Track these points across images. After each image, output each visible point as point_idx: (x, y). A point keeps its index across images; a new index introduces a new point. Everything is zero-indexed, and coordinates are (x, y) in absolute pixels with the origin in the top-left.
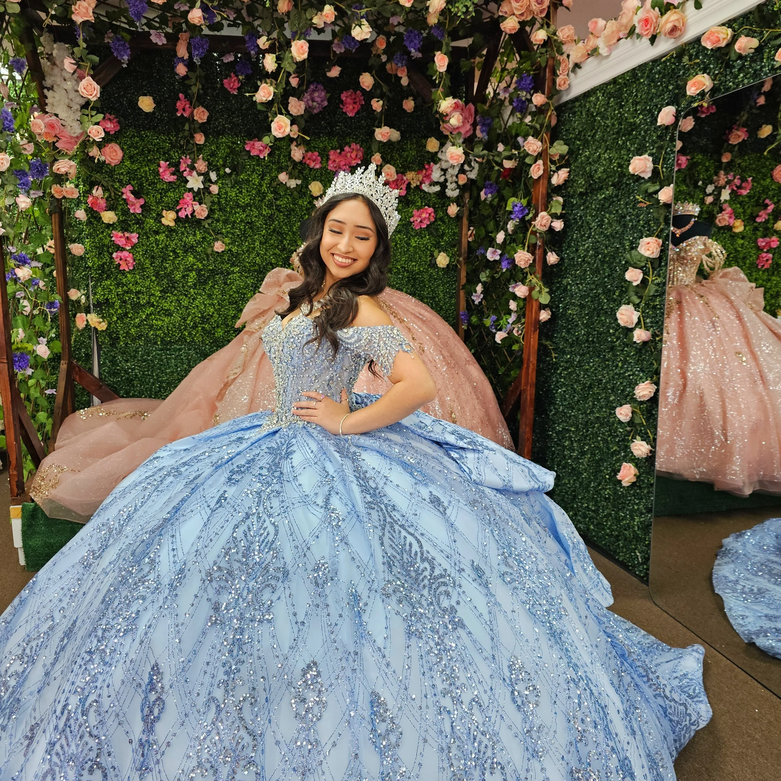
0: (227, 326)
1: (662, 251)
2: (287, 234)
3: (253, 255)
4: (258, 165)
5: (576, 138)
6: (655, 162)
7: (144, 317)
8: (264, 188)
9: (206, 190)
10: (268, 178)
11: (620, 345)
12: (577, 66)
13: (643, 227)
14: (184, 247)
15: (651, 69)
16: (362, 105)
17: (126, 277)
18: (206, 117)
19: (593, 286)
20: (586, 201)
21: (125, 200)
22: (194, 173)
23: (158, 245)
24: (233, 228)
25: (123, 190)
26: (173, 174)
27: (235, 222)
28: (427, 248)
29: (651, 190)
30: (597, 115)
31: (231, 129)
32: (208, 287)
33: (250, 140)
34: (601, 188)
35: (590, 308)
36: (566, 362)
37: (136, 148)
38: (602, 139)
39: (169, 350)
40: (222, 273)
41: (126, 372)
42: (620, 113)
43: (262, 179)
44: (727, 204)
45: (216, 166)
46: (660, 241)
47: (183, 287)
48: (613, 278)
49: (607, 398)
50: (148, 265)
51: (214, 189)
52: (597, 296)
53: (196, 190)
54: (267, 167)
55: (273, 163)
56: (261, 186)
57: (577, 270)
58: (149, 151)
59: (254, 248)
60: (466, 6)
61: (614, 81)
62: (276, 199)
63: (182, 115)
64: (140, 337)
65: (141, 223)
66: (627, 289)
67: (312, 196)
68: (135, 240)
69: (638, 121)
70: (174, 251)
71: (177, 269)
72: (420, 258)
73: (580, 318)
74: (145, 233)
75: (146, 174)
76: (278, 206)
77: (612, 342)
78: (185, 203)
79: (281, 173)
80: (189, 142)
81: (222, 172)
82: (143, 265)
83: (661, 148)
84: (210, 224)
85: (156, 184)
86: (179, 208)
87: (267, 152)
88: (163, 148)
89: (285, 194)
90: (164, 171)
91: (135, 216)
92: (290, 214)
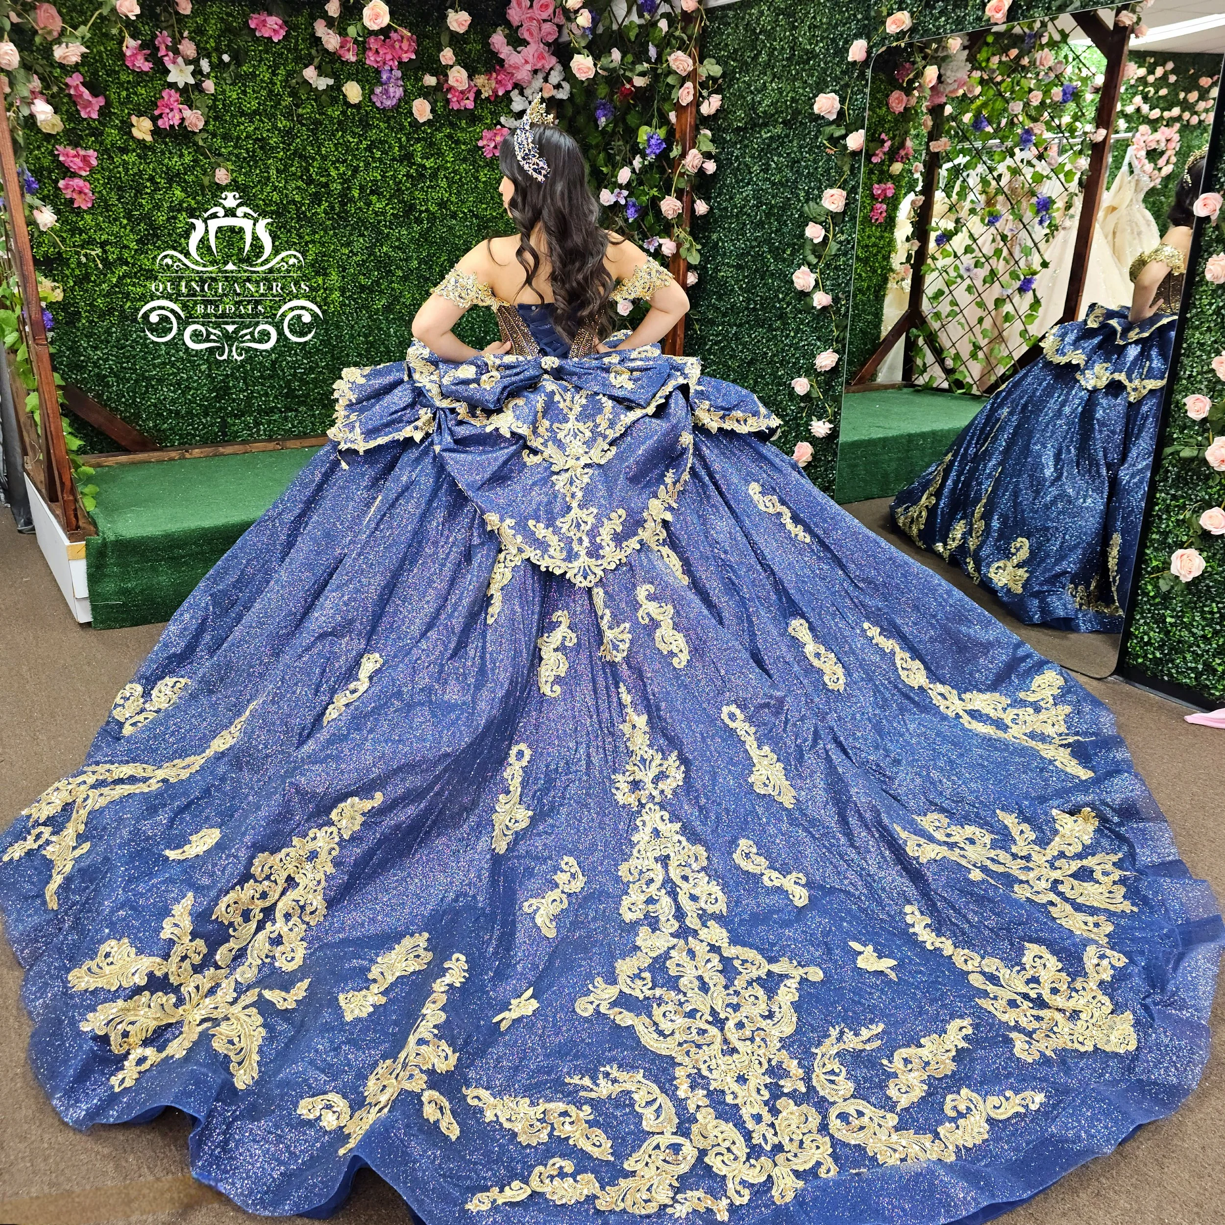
1: (846, 205)
2: (314, 159)
3: (268, 189)
4: (267, 52)
5: (728, 57)
6: (842, 101)
7: (114, 280)
8: (278, 88)
9: (198, 87)
10: (282, 71)
11: (791, 312)
13: (822, 175)
14: (167, 173)
17: (83, 218)
19: (754, 243)
20: (744, 137)
21: (70, 96)
22: (180, 60)
23: (127, 170)
24: (235, 147)
25: (68, 80)
26: (146, 60)
27: (238, 138)
29: (837, 134)
30: (760, 33)
33: (257, 12)
34: (765, 125)
35: (749, 269)
38: (768, 65)
41: (96, 364)
42: (792, 35)
43: (274, 74)
45: (206, 49)
46: (844, 193)
48: (782, 234)
49: (774, 374)
50: (114, 200)
51: (209, 86)
52: (759, 256)
53: (181, 85)
54: (280, 55)
55: (289, 50)
56: (275, 84)
57: (731, 223)
59: (268, 178)
62: (298, 106)
64: (110, 311)
65: (97, 133)
66: (802, 246)
67: (347, 103)
68: (94, 162)
69: (817, 49)
70: (151, 179)
71: (158, 207)
72: (492, 198)
73: (737, 281)
74: (106, 151)
75: (101, 57)
76: (299, 116)
77: (781, 308)
78: (167, 106)
79: (306, 66)
80: (165, 10)
81: (215, 60)
82: (106, 201)
83: (847, 85)
84: (205, 140)
85: (118, 73)
86: (156, 113)
87: (283, 33)
89: (308, 98)
90: (134, 55)
91: (88, 124)
92: (317, 129)
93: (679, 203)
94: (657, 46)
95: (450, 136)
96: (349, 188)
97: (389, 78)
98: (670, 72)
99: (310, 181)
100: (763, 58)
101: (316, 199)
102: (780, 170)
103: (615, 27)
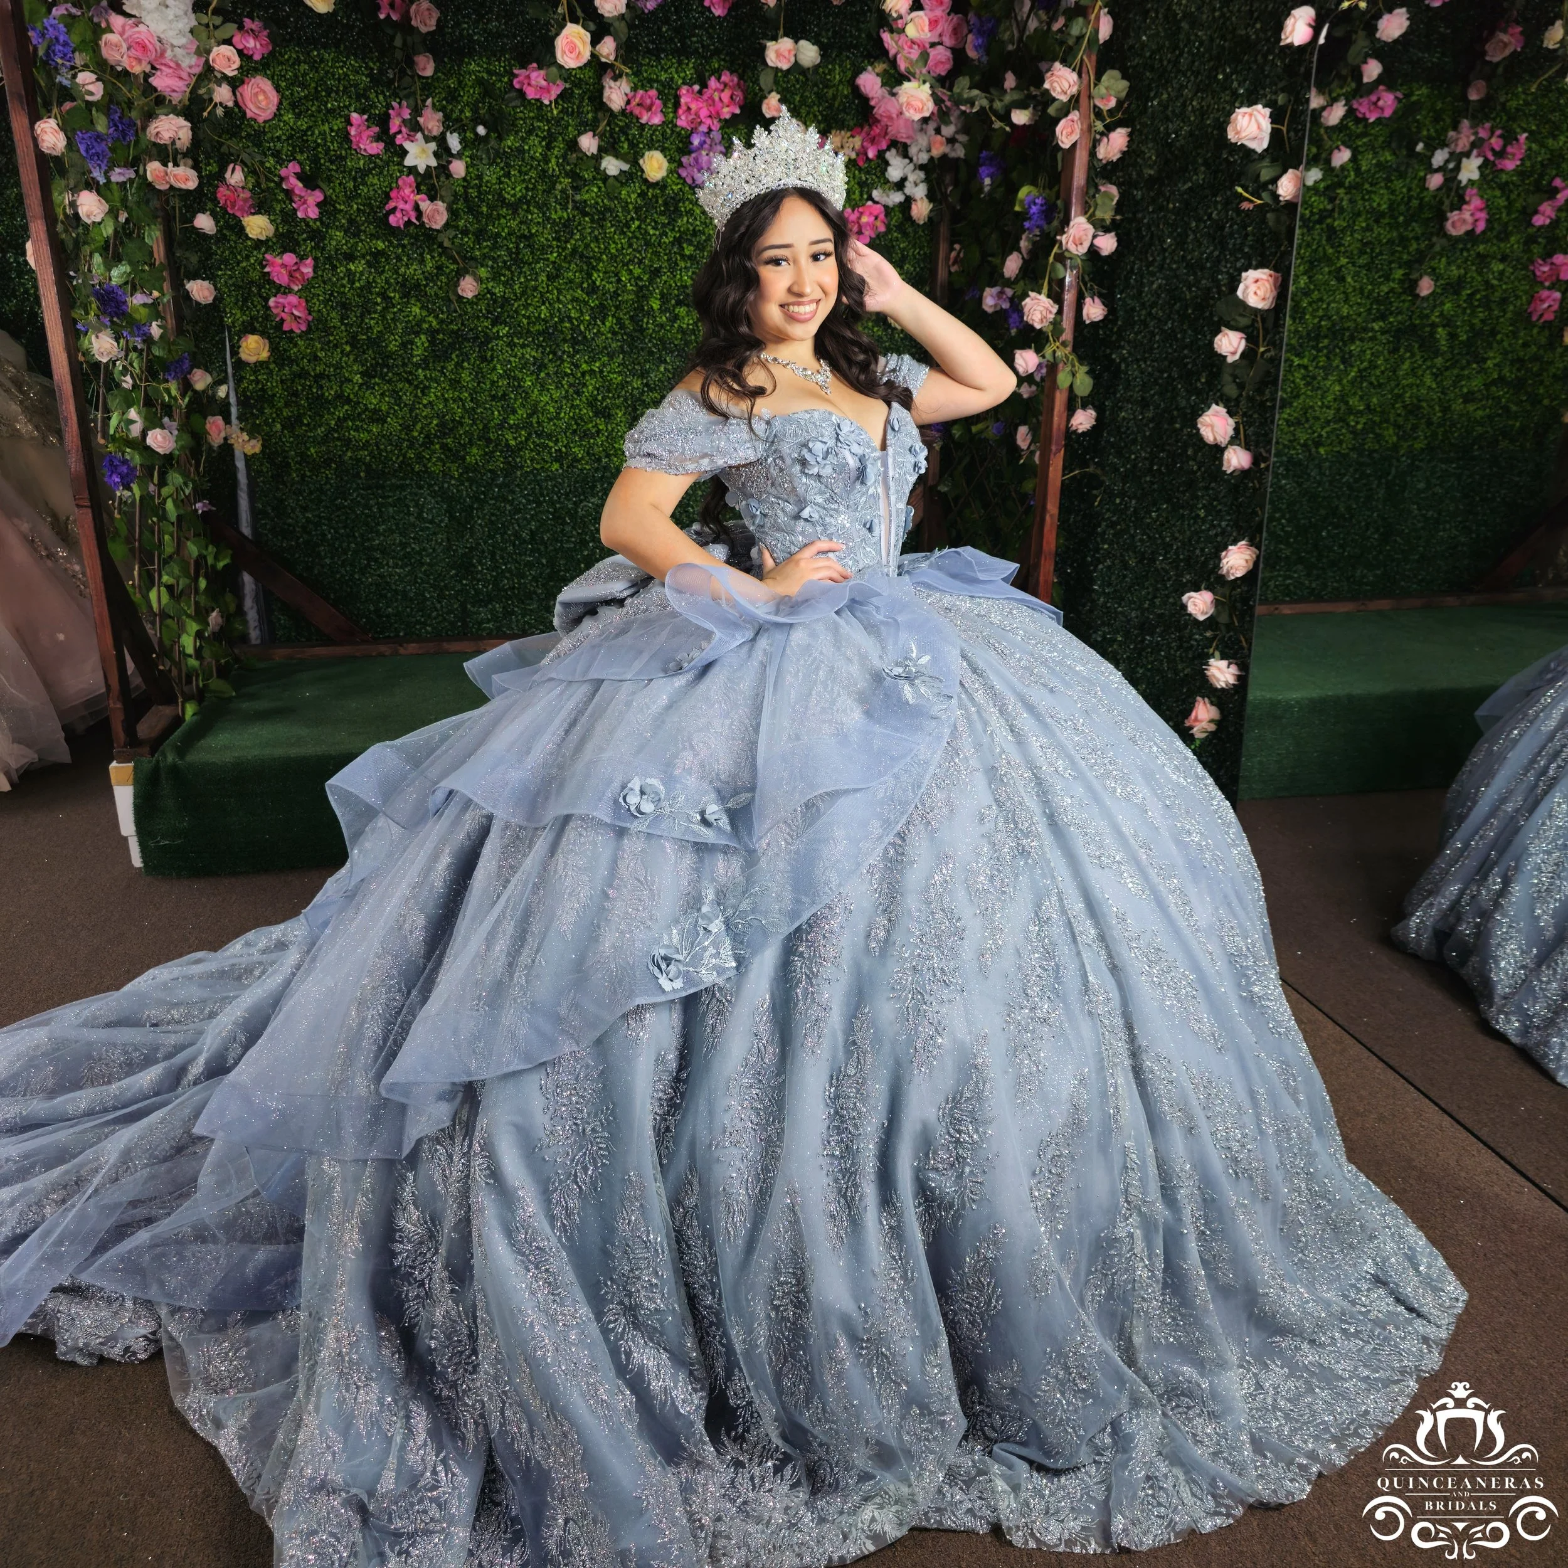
0: (489, 441)
1: (1276, 296)
2: (600, 260)
3: (535, 302)
4: (539, 118)
5: (1144, 66)
6: (1279, 117)
7: (333, 423)
8: (553, 166)
9: (443, 169)
10: (559, 144)
11: (1203, 478)
14: (403, 285)
17: (296, 345)
18: (433, 22)
19: (1164, 365)
20: (1158, 194)
21: (285, 191)
22: (419, 135)
23: (352, 282)
24: (494, 247)
25: (283, 172)
26: (378, 138)
29: (1265, 177)
31: (485, 45)
32: (450, 366)
33: (523, 66)
34: (1183, 169)
35: (1156, 407)
36: (1114, 512)
37: (303, 85)
39: (383, 487)
40: (476, 338)
41: (305, 529)
42: (1223, 15)
43: (549, 147)
44: (1475, 191)
45: (458, 120)
47: (404, 365)
50: (335, 321)
51: (458, 168)
52: (1170, 383)
53: (422, 169)
54: (558, 121)
56: (547, 161)
57: (1137, 333)
58: (329, 91)
59: (536, 288)
62: (576, 189)
63: (388, 16)
64: (327, 463)
65: (317, 236)
67: (646, 181)
68: (310, 273)
70: (384, 295)
71: (391, 329)
74: (328, 259)
75: (325, 140)
78: (401, 198)
79: (585, 133)
81: (468, 133)
82: (325, 323)
83: (1289, 90)
84: (452, 240)
85: (344, 158)
86: (388, 207)
87: (557, 91)
88: (356, 86)
89: (594, 178)
90: (360, 134)
91: (307, 225)
92: (604, 219)
93: (1053, 304)
96: (646, 298)
97: (702, 143)
98: (1049, 98)
99: (593, 290)
101: (601, 312)
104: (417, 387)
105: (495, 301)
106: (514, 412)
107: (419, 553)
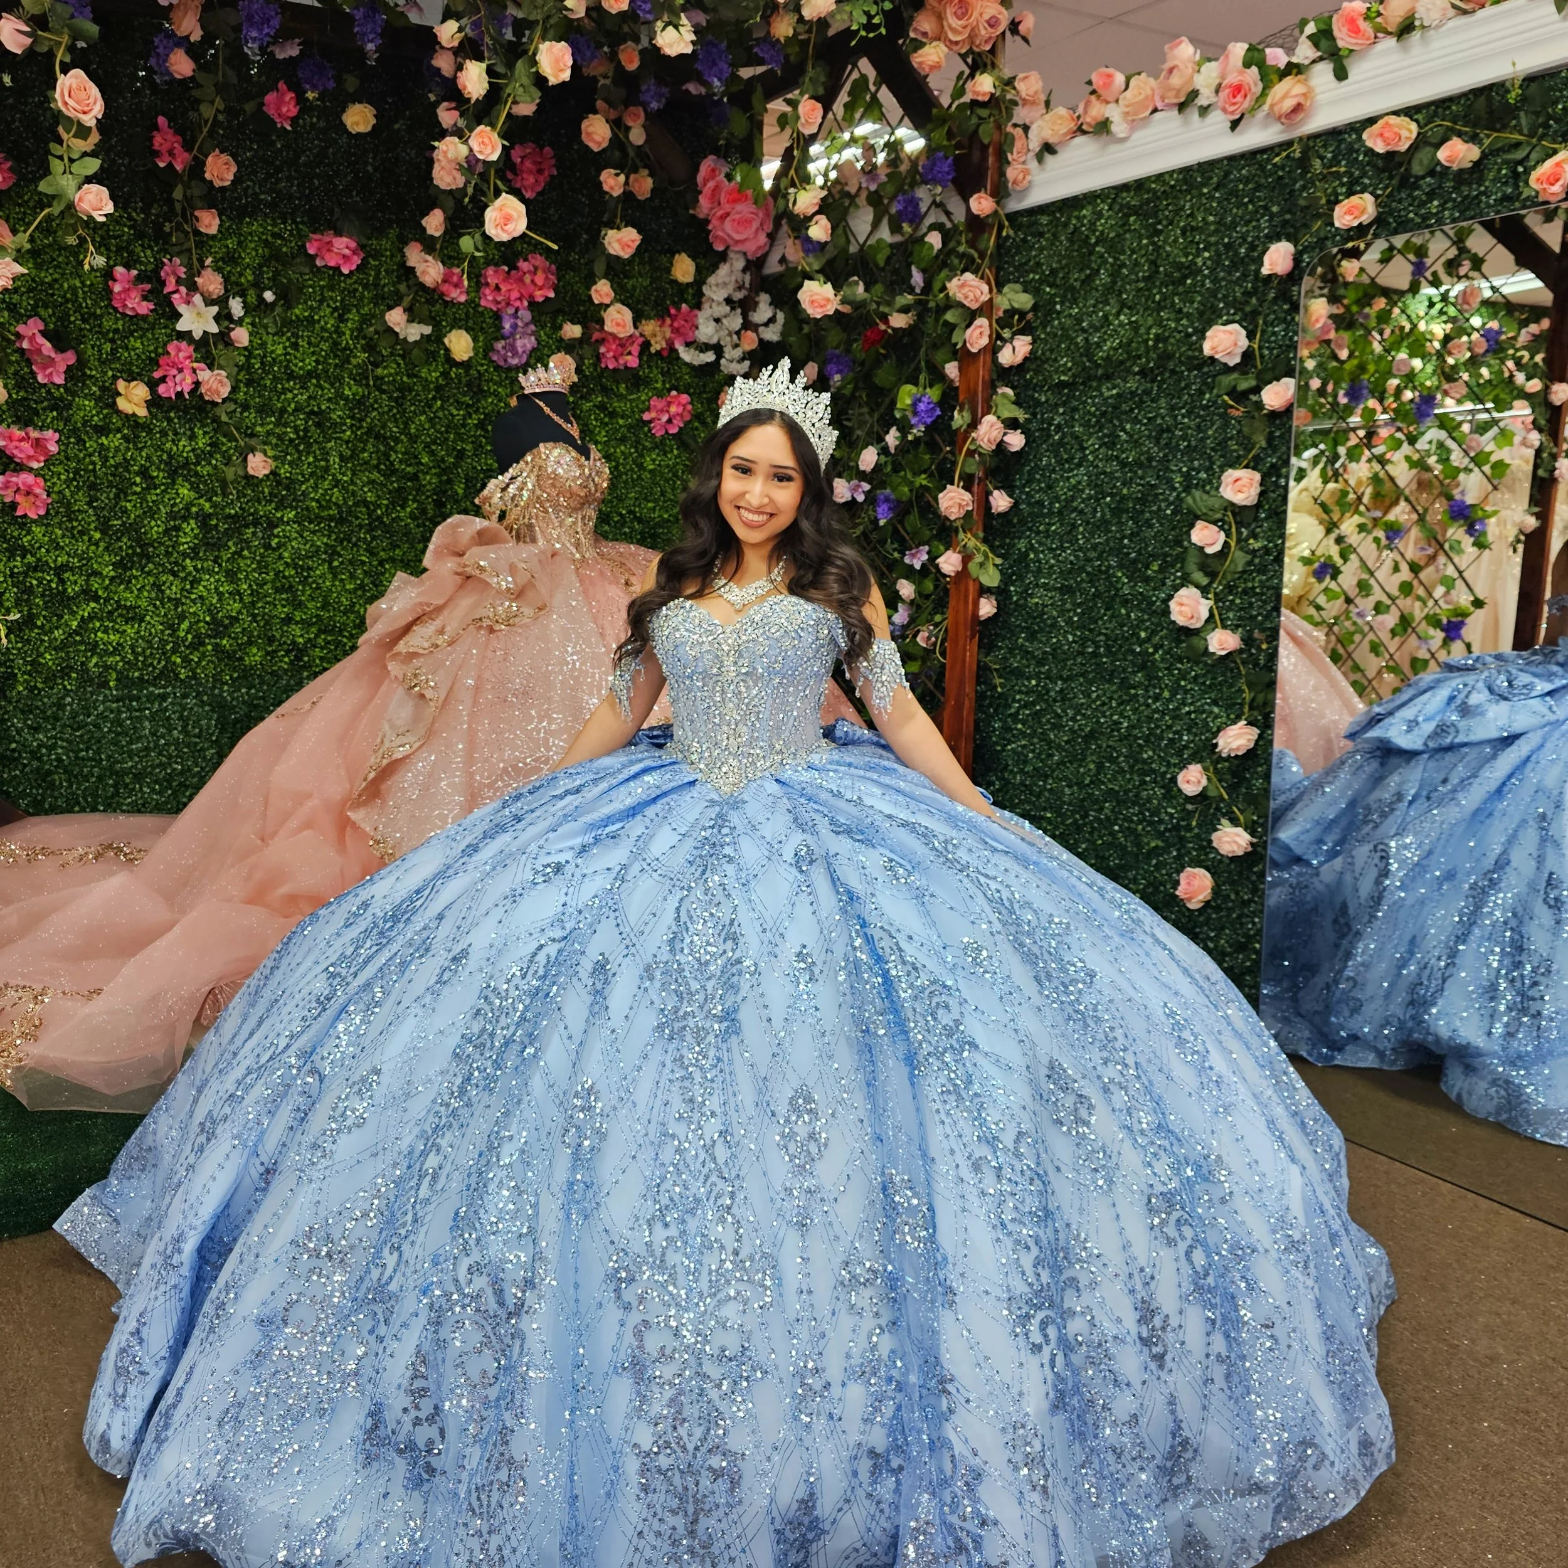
0: (271, 640)
1: (1261, 493)
2: (397, 440)
3: (326, 485)
4: (332, 288)
5: (1041, 282)
6: (1251, 336)
7: (75, 624)
8: (347, 339)
9: (224, 338)
10: (353, 316)
11: (1163, 660)
12: (1048, 148)
13: (1213, 449)
14: (168, 463)
15: (1227, 174)
16: (551, 176)
17: (30, 532)
18: (230, 176)
19: (1093, 554)
20: (1071, 397)
21: (22, 351)
22: (197, 299)
23: (105, 460)
24: (278, 424)
25: (21, 328)
26: (145, 298)
27: (283, 411)
28: (675, 475)
29: (1244, 385)
30: (1096, 244)
31: (273, 205)
32: (226, 555)
33: (321, 232)
34: (1108, 377)
35: (1084, 592)
36: (1027, 694)
38: (1109, 289)
39: (138, 699)
40: (256, 523)
41: (35, 755)
42: (1153, 243)
43: (341, 319)
45: (237, 284)
46: (1257, 476)
48: (1143, 540)
49: (1134, 757)
50: (81, 501)
51: (241, 336)
53: (197, 335)
54: (352, 293)
55: (366, 287)
56: (341, 334)
57: (1050, 524)
59: (326, 469)
60: (867, 13)
61: (1139, 185)
62: (376, 365)
63: (170, 166)
64: (65, 673)
65: (60, 406)
66: (1181, 558)
67: (450, 360)
68: (53, 448)
69: (1199, 261)
70: (144, 473)
71: (152, 513)
72: (663, 494)
73: (1062, 612)
74: (75, 431)
75: (75, 294)
76: (377, 378)
77: (1144, 653)
78: (174, 365)
79: (390, 308)
80: (179, 228)
81: (252, 298)
82: (68, 505)
83: (1255, 313)
84: (230, 414)
85: (101, 316)
86: (157, 375)
87: (357, 261)
88: (115, 238)
89: (392, 354)
90: (126, 291)
91: (49, 392)
92: (404, 397)
93: (967, 496)
94: (924, 271)
95: (602, 407)
96: (449, 481)
97: (515, 326)
98: (950, 304)
99: (391, 473)
100: (1104, 277)
101: (399, 498)
102: (1136, 443)
103: (853, 249)
104: (184, 579)
105: (279, 483)
106: (300, 605)
107: (182, 772)
